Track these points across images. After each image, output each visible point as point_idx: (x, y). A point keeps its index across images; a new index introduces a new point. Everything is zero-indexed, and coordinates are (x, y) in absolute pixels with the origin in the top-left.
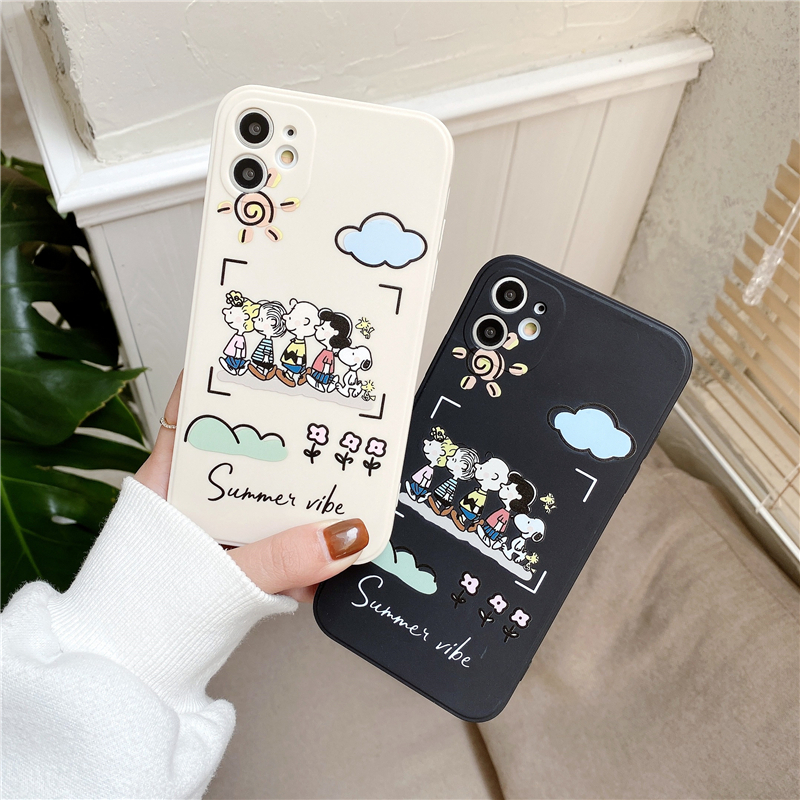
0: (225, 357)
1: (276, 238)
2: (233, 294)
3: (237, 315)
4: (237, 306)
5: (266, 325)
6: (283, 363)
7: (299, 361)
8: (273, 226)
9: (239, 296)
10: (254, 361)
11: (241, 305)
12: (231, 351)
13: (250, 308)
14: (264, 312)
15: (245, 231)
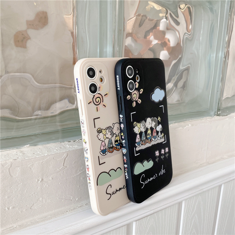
0: (101, 151)
1: (105, 107)
2: (99, 129)
3: (101, 136)
4: (100, 133)
5: (109, 135)
6: (115, 144)
7: (119, 142)
8: (104, 103)
9: (100, 129)
10: (109, 148)
11: (101, 132)
12: (102, 149)
13: (104, 132)
14: (107, 131)
15: (97, 107)
